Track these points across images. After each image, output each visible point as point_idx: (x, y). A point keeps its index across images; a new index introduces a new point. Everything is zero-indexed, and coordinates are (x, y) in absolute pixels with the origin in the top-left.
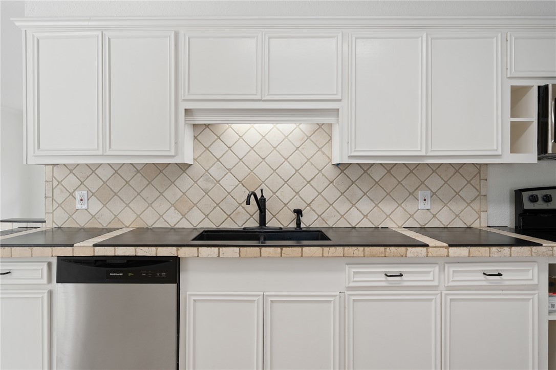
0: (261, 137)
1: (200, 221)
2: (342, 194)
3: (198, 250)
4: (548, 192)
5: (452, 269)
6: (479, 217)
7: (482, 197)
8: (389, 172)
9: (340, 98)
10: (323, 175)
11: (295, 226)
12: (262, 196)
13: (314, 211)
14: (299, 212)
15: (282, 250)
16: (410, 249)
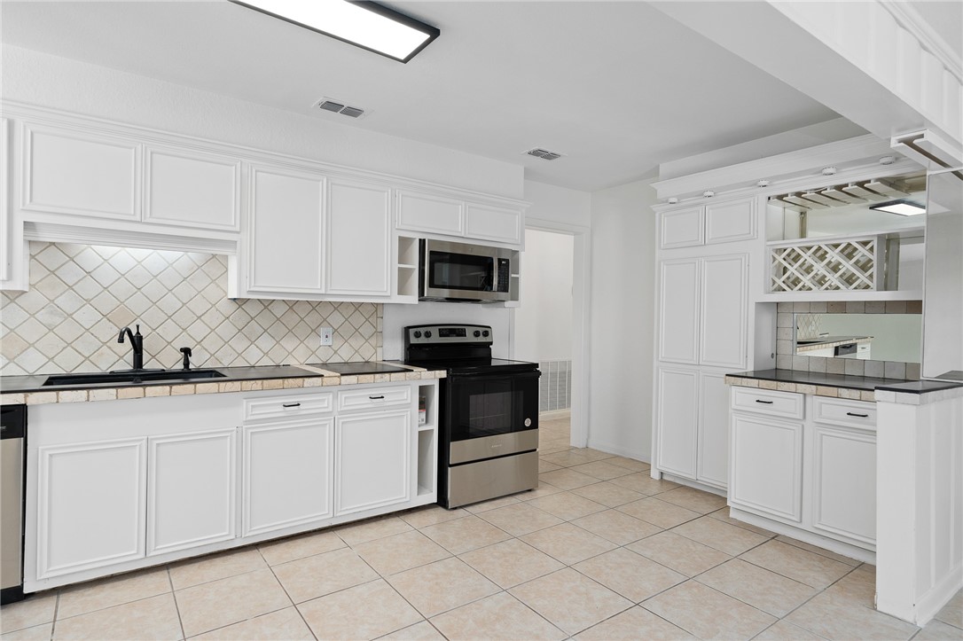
0: (136, 263)
1: (42, 364)
2: (240, 330)
3: (58, 395)
4: (429, 329)
5: (344, 396)
6: (376, 352)
7: (378, 333)
8: (291, 308)
9: (238, 230)
10: (217, 310)
11: (183, 367)
12: (138, 333)
13: (206, 350)
14: (187, 352)
15: (171, 388)
16: (306, 379)
